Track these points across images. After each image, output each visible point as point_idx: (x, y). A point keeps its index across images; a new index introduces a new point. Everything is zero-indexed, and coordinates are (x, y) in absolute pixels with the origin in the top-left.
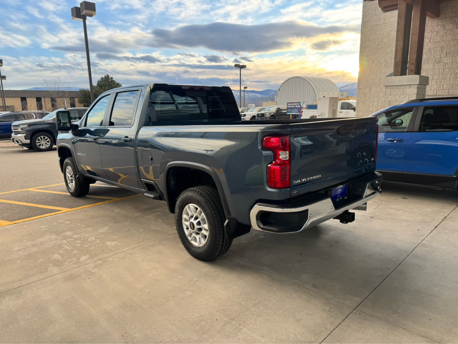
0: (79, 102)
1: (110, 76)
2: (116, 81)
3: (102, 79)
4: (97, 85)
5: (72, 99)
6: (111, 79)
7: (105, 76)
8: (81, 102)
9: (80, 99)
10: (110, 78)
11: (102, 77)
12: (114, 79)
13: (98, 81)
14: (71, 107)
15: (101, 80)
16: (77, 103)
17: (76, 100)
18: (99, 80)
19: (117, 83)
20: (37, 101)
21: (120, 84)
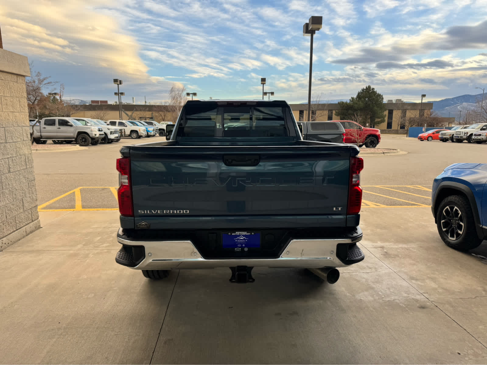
0: (335, 115)
1: (372, 87)
2: (377, 92)
3: (363, 90)
4: (357, 97)
5: (331, 111)
6: (372, 91)
7: (366, 87)
8: (337, 114)
9: (337, 111)
10: (371, 89)
11: (363, 88)
12: (375, 90)
13: (358, 93)
14: (328, 120)
15: (362, 92)
16: (334, 116)
17: (334, 112)
18: (360, 92)
19: (378, 94)
20: (300, 114)
21: (382, 95)
